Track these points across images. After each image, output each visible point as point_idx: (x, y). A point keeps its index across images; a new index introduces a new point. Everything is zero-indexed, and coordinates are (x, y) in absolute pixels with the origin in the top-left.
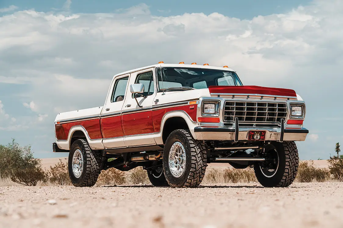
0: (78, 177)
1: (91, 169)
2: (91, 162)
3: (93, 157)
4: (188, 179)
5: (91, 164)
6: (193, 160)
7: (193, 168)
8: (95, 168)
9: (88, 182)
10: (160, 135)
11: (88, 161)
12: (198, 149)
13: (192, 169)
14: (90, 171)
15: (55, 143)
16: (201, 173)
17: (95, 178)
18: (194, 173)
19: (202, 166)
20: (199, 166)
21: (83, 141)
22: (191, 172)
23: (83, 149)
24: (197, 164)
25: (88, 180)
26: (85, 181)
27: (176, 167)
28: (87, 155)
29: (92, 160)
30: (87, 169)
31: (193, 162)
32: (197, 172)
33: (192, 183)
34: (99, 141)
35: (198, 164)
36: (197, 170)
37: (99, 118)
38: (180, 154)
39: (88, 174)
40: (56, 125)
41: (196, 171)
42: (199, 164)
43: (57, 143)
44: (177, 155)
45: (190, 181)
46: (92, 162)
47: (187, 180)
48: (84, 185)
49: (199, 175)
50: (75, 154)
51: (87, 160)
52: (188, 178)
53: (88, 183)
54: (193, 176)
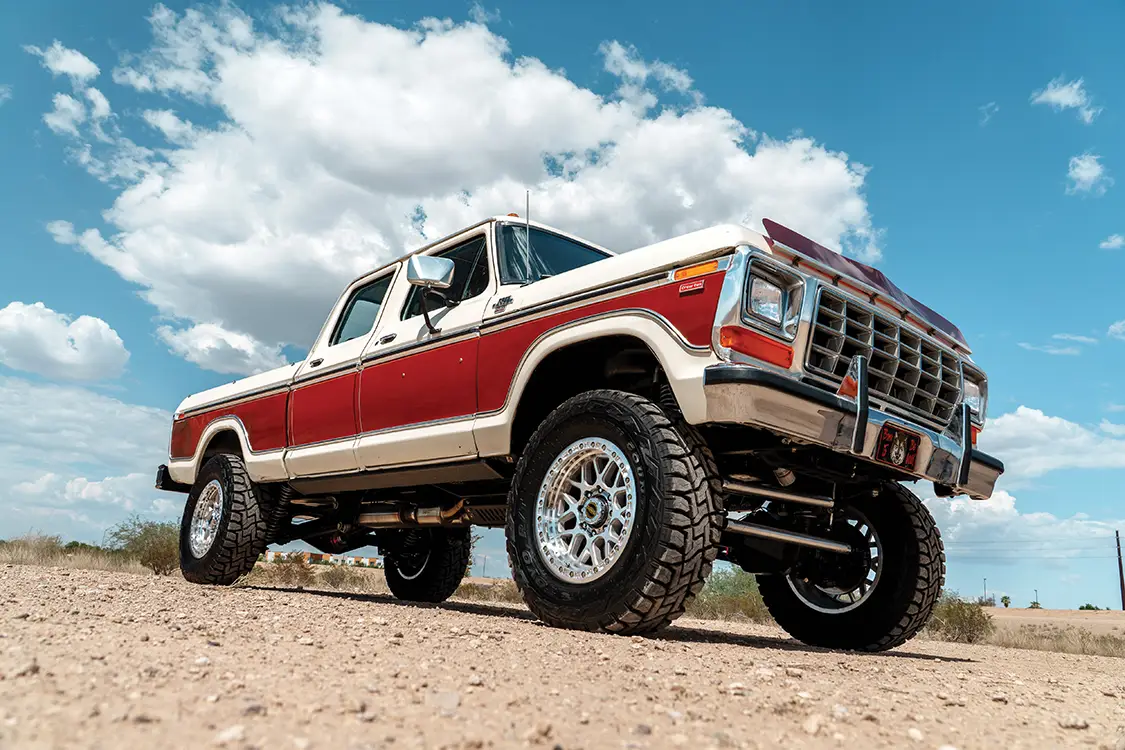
0: (199, 556)
1: (240, 537)
2: (242, 515)
3: (251, 502)
4: (645, 596)
5: (240, 523)
6: (679, 511)
7: (673, 546)
8: (250, 535)
9: (223, 571)
10: (503, 418)
11: (234, 511)
12: (695, 468)
13: (668, 550)
14: (236, 541)
15: (163, 466)
16: (696, 575)
17: (246, 561)
18: (674, 572)
19: (708, 543)
20: (695, 542)
21: (231, 458)
22: (662, 563)
23: (227, 480)
24: (689, 530)
25: (225, 566)
26: (215, 569)
27: (568, 540)
28: (235, 495)
29: (246, 509)
30: (229, 535)
31: (680, 520)
32: (687, 567)
33: (651, 616)
34: (275, 456)
35: (693, 530)
36: (687, 558)
37: (286, 389)
38: (594, 486)
39: (229, 549)
40: (175, 421)
41: (681, 563)
42: (698, 530)
43: (171, 465)
44: (575, 493)
45: (649, 604)
46: (245, 517)
47: (637, 598)
48: (212, 579)
49: (687, 583)
50: (205, 491)
51: (233, 508)
52: (646, 590)
53: (224, 575)
54: (667, 586)
